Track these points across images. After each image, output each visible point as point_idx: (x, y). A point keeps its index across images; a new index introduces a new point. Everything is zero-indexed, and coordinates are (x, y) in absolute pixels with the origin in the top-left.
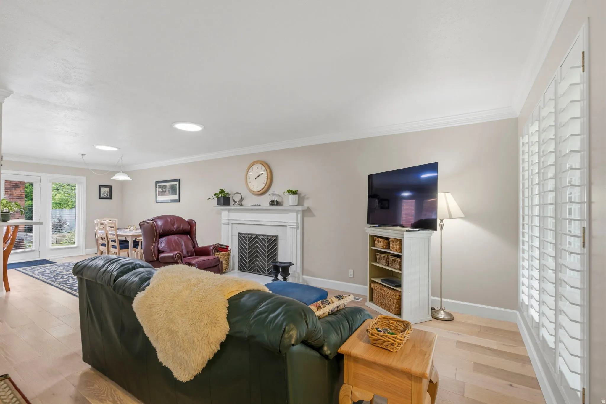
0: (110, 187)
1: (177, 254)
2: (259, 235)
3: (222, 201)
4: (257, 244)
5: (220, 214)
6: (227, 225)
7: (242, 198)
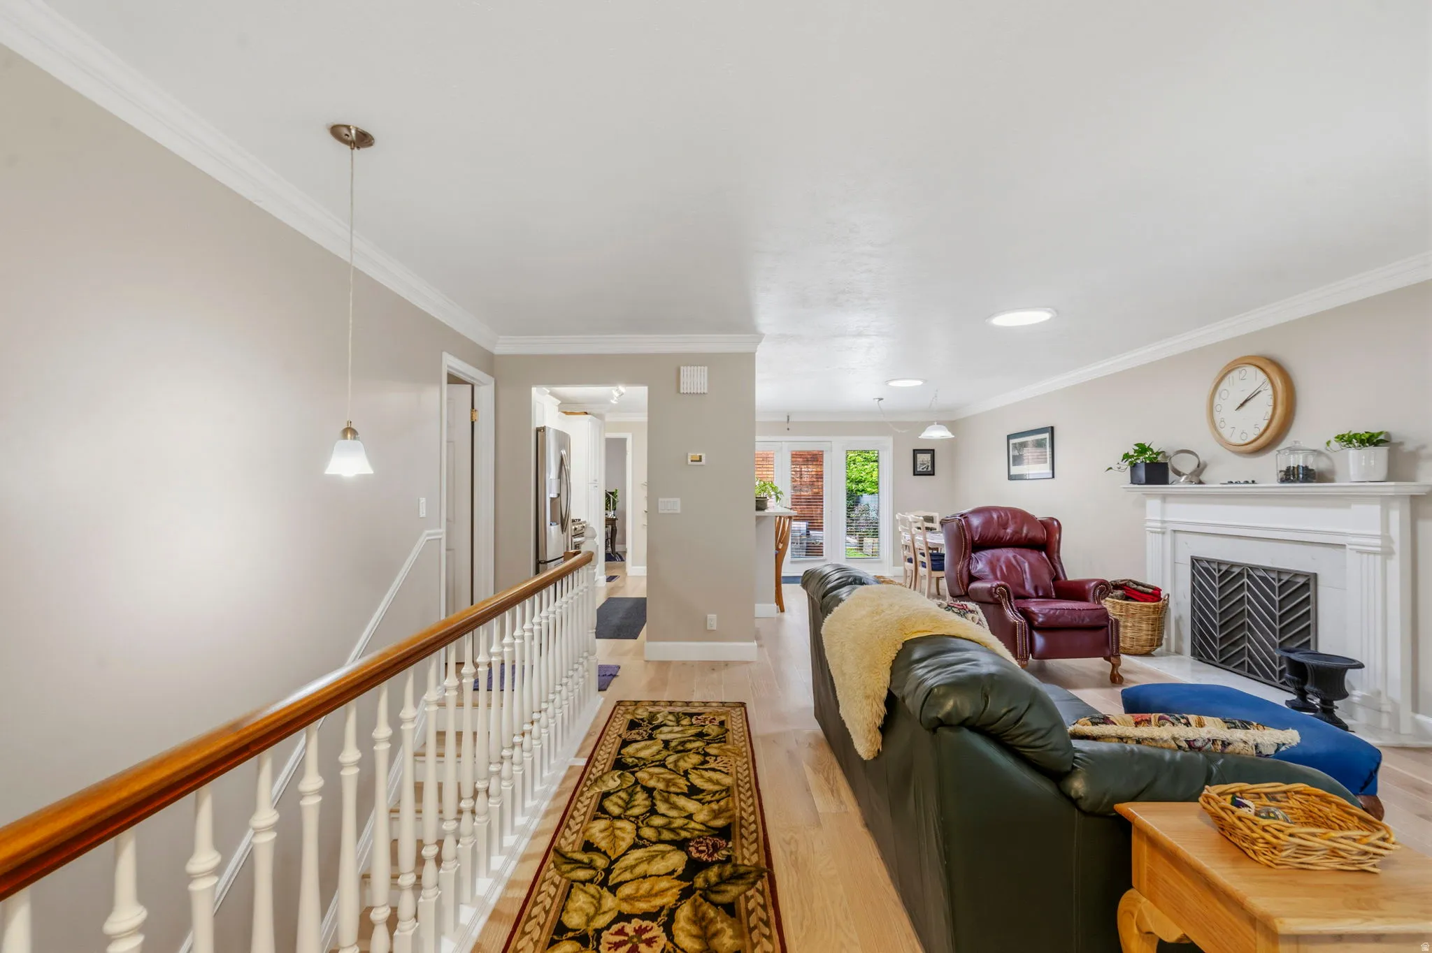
0: (932, 452)
1: (999, 586)
2: (1253, 568)
3: (1142, 473)
4: (1246, 593)
5: (1143, 506)
6: (1160, 535)
7: (1201, 466)
